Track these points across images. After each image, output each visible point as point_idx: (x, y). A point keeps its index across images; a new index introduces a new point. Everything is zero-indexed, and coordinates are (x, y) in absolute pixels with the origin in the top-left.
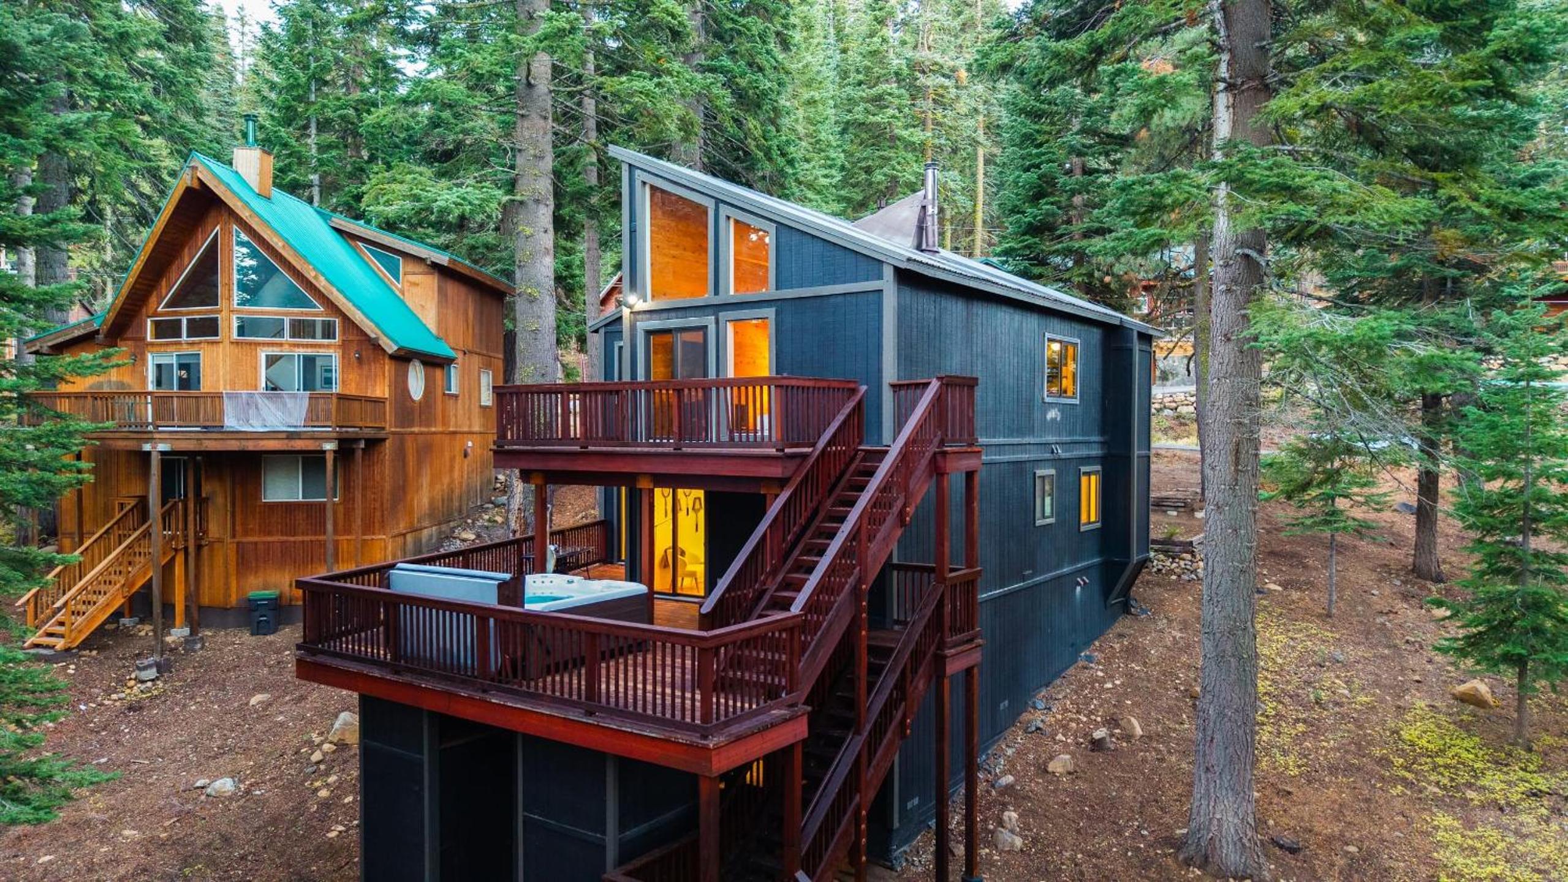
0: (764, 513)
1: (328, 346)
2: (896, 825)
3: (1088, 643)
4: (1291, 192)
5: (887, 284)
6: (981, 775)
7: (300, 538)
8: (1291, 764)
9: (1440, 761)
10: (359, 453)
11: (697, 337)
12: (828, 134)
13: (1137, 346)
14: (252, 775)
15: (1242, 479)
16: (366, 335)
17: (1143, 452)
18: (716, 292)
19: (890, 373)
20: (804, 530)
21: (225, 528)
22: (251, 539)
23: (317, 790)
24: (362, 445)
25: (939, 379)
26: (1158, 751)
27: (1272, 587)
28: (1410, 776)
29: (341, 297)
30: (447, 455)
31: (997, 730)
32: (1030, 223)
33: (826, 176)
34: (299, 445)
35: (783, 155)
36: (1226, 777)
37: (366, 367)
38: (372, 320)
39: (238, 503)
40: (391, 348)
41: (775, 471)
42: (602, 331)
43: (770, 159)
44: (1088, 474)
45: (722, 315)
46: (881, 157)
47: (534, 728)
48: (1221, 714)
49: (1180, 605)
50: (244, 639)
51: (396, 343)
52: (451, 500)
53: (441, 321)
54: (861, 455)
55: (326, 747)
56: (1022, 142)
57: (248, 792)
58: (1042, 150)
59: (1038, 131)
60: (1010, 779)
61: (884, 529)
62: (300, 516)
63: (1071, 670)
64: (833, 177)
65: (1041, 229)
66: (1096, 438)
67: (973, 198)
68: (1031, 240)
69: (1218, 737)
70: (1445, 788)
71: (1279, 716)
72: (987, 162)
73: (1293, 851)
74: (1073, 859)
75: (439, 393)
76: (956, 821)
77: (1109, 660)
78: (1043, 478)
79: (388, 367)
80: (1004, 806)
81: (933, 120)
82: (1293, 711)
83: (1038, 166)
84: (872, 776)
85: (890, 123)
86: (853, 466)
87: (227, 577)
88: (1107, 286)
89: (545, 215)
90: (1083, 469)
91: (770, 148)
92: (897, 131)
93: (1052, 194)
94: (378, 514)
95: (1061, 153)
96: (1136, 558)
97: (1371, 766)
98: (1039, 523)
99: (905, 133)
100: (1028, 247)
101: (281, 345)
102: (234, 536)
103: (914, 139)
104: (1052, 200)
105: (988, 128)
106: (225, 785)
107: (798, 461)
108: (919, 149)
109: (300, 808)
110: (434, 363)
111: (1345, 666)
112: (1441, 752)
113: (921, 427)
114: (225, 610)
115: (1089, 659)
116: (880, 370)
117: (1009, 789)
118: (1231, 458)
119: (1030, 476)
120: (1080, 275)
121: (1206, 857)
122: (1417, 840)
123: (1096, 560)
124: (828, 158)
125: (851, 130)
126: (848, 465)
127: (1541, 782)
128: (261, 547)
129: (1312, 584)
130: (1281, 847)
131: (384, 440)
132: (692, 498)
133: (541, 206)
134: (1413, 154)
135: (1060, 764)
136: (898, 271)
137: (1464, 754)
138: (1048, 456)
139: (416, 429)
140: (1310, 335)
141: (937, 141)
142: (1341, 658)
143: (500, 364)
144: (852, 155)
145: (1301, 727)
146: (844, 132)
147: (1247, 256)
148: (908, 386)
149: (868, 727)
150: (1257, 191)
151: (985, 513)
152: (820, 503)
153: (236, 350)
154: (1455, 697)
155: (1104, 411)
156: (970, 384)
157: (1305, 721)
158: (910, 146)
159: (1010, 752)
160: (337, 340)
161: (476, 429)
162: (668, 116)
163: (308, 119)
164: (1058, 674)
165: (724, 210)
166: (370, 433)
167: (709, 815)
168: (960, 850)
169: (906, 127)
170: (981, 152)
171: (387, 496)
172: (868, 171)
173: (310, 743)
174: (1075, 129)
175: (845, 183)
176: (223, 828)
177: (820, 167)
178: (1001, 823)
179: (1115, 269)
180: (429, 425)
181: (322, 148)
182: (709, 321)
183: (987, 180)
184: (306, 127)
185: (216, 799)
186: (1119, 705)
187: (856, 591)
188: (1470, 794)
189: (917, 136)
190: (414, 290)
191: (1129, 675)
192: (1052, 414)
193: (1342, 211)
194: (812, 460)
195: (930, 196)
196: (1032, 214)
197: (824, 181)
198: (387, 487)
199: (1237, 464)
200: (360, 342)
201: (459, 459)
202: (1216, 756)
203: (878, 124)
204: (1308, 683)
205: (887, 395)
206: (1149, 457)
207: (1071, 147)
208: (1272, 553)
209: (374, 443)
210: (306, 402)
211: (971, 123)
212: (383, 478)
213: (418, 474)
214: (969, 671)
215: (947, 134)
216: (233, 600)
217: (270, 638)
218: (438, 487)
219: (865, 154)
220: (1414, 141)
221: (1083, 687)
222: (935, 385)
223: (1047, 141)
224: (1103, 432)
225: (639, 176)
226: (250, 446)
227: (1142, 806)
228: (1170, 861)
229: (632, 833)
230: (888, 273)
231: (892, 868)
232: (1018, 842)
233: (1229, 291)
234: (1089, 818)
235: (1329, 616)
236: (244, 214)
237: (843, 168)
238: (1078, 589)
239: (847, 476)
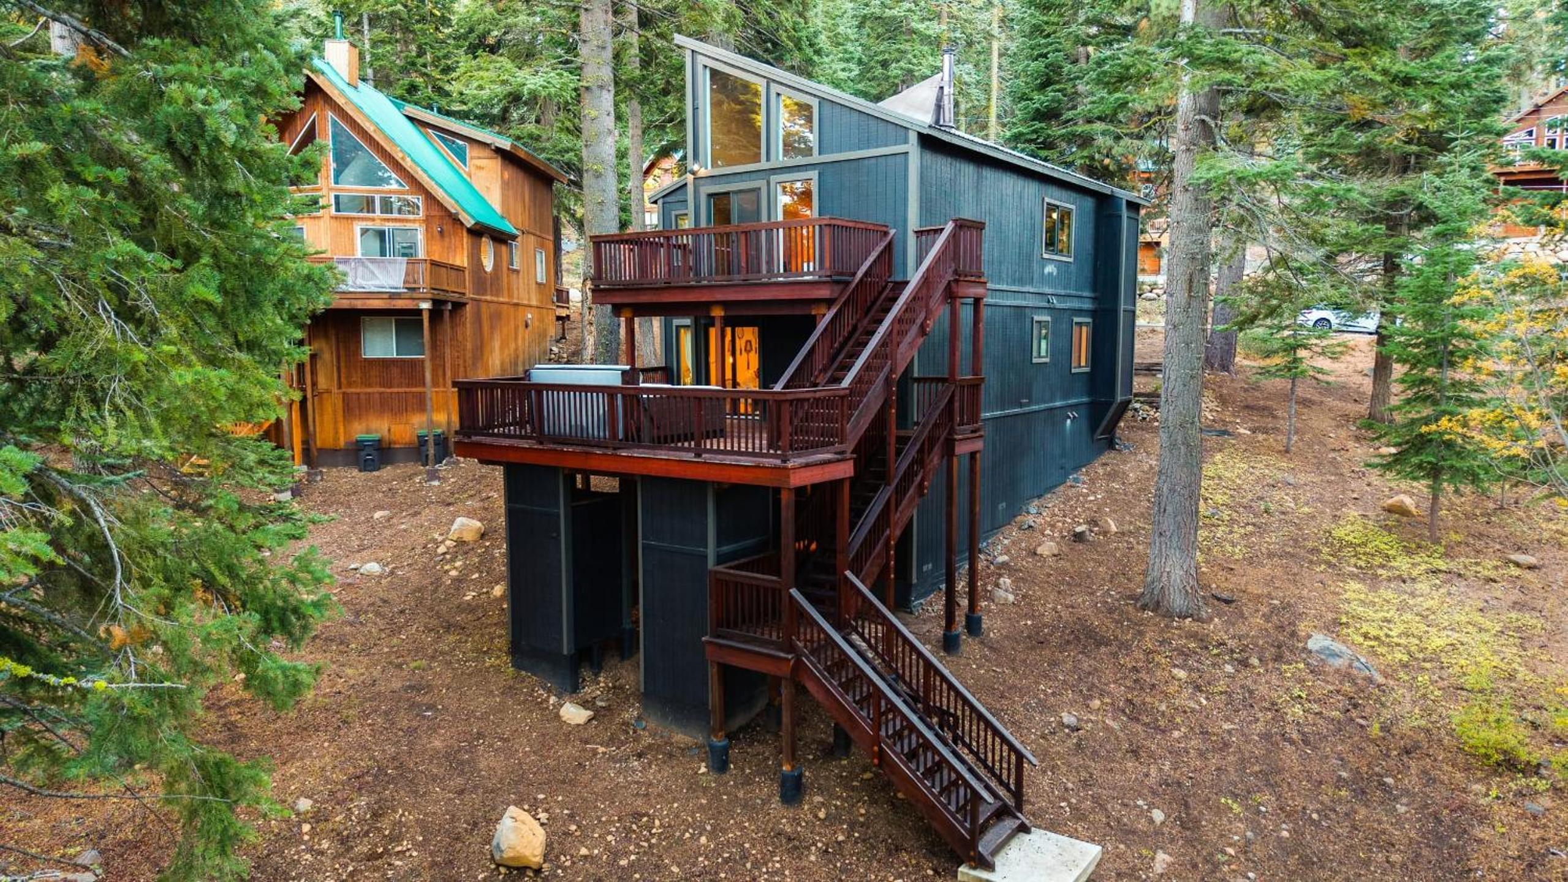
0: (814, 327)
1: (414, 221)
2: (915, 581)
3: (1077, 468)
4: (1227, 63)
5: (912, 147)
6: (982, 556)
7: (395, 390)
8: (1238, 552)
9: (1361, 550)
10: (447, 314)
11: (752, 196)
12: (847, 28)
13: (1125, 213)
14: (393, 562)
15: (1194, 304)
16: (446, 210)
17: (1130, 308)
18: (768, 159)
19: (913, 222)
20: (847, 339)
21: (332, 380)
22: (353, 390)
23: (447, 572)
24: (450, 307)
25: (955, 221)
26: (1128, 542)
27: (1242, 431)
28: (1334, 561)
29: (425, 176)
30: (512, 323)
31: (996, 527)
32: (1037, 110)
33: (843, 70)
34: (400, 304)
35: (811, 45)
36: (1175, 539)
37: (447, 240)
38: (451, 196)
39: (342, 359)
40: (469, 223)
41: (824, 293)
42: (660, 202)
43: (800, 49)
44: (1080, 324)
45: (774, 178)
46: (898, 50)
47: (655, 470)
48: (1172, 491)
49: (1157, 442)
50: (354, 476)
51: (473, 217)
52: (516, 364)
53: (504, 202)
54: (891, 285)
55: (448, 543)
56: (1032, 33)
57: (392, 573)
58: (1050, 40)
59: (1047, 23)
60: (1005, 558)
61: (908, 338)
62: (395, 371)
63: (1061, 488)
64: (851, 71)
65: (1049, 115)
66: (1086, 294)
67: (987, 91)
68: (1038, 125)
69: (1169, 509)
70: (1361, 568)
71: (1232, 521)
72: (1001, 55)
73: (1227, 602)
74: (1054, 609)
75: (505, 269)
76: (961, 585)
77: (1093, 481)
78: (1039, 322)
79: (466, 239)
80: (1000, 575)
81: (949, 13)
82: (1246, 517)
83: (1045, 56)
84: (898, 518)
85: (906, 17)
86: (883, 296)
87: (336, 422)
88: (1106, 168)
89: (607, 99)
90: (1076, 320)
91: (800, 39)
92: (913, 24)
93: (1058, 82)
94: (462, 369)
95: (1067, 45)
96: (1119, 398)
97: (1302, 552)
98: (1035, 361)
99: (921, 27)
100: (1035, 131)
101: (373, 220)
102: (340, 387)
103: (930, 32)
104: (1057, 87)
105: (1002, 21)
106: (373, 567)
107: (841, 287)
108: (934, 43)
109: (437, 582)
110: (501, 238)
111: (1295, 487)
112: (1365, 544)
113: (938, 260)
114: (335, 451)
115: (1076, 480)
116: (905, 220)
117: (1004, 565)
118: (1185, 286)
119: (1028, 321)
120: (1082, 158)
121: (1158, 602)
122: (1329, 598)
123: (1085, 399)
124: (846, 51)
125: (868, 24)
126: (880, 293)
127: (1441, 564)
128: (362, 397)
129: (1278, 429)
130: (1218, 599)
131: (464, 304)
132: (749, 335)
133: (605, 92)
134: (1342, 34)
135: (1047, 548)
136: (920, 135)
137: (1383, 546)
138: (1045, 304)
139: (488, 298)
140: (1231, 172)
141: (952, 35)
142: (1292, 481)
143: (551, 246)
144: (869, 49)
145: (1250, 528)
146: (861, 26)
147: (1203, 121)
148: (928, 231)
149: (896, 481)
150: (1203, 64)
151: (991, 347)
152: (858, 320)
153: (335, 224)
154: (1384, 509)
155: (1096, 271)
156: (980, 226)
157: (1254, 525)
158: (926, 39)
159: (1006, 542)
160: (421, 214)
161: (534, 303)
162: (716, 9)
163: (361, 16)
164: (1050, 489)
165: (775, 88)
166: (455, 297)
167: (787, 514)
168: (965, 602)
169: (923, 20)
170: (995, 45)
171: (469, 355)
172: (885, 64)
173: (434, 541)
174: (1080, 20)
175: (862, 76)
176: (381, 594)
177: (841, 60)
178: (997, 585)
179: (1114, 152)
180: (497, 295)
181: (375, 44)
182: (761, 183)
183: (1002, 74)
184: (359, 23)
185: (369, 576)
186: (1099, 510)
187: (888, 380)
188: (1380, 571)
189: (933, 29)
190: (482, 173)
191: (1110, 492)
192: (1050, 269)
193: (1267, 79)
194: (853, 285)
195: (946, 78)
196: (1040, 100)
197: (843, 75)
198: (469, 346)
199: (1190, 290)
200: (441, 217)
201: (521, 328)
202: (1168, 524)
203: (894, 18)
204: (1261, 498)
205: (912, 241)
206: (1134, 312)
207: (1077, 36)
208: (1247, 407)
209: (458, 306)
210: (404, 266)
211: (985, 16)
212: (465, 339)
213: (492, 338)
214: (973, 455)
215: (963, 27)
216: (342, 443)
217: (376, 473)
218: (506, 352)
219: (882, 48)
220: (1342, 24)
221: (1069, 499)
222: (949, 227)
223: (1055, 32)
224: (1094, 289)
225: (701, 60)
226: (359, 304)
227: (1112, 576)
228: (1130, 608)
229: (725, 549)
230: (913, 138)
231: (911, 613)
232: (1011, 598)
233: (1188, 150)
234: (1069, 584)
235: (1287, 451)
236: (341, 101)
237: (860, 62)
238: (1069, 421)
239: (879, 302)
